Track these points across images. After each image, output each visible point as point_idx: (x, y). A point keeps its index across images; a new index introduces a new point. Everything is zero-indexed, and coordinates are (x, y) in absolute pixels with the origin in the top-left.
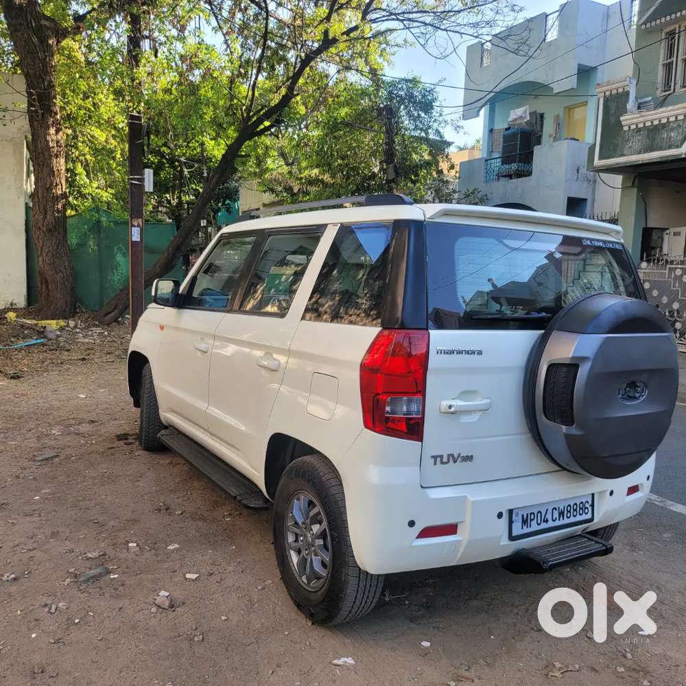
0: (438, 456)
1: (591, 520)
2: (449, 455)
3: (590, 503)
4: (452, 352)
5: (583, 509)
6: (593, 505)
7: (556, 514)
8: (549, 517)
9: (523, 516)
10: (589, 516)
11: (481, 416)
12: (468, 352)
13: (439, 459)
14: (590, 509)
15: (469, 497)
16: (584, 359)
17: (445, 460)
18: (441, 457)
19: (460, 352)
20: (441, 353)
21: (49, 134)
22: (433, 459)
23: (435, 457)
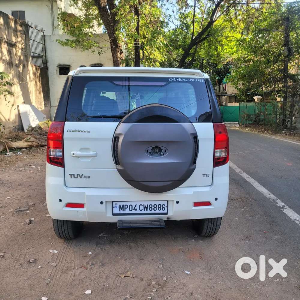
0: (72, 174)
1: (167, 214)
2: (77, 175)
3: (166, 205)
4: (74, 131)
5: (161, 207)
6: (167, 207)
7: (142, 208)
8: (137, 208)
9: (120, 205)
10: (165, 211)
11: (92, 159)
12: (82, 132)
13: (73, 176)
14: (166, 208)
15: (86, 193)
16: (120, 134)
17: (76, 176)
18: (74, 175)
19: (78, 131)
20: (69, 131)
21: (117, 55)
22: (70, 176)
23: (71, 175)
